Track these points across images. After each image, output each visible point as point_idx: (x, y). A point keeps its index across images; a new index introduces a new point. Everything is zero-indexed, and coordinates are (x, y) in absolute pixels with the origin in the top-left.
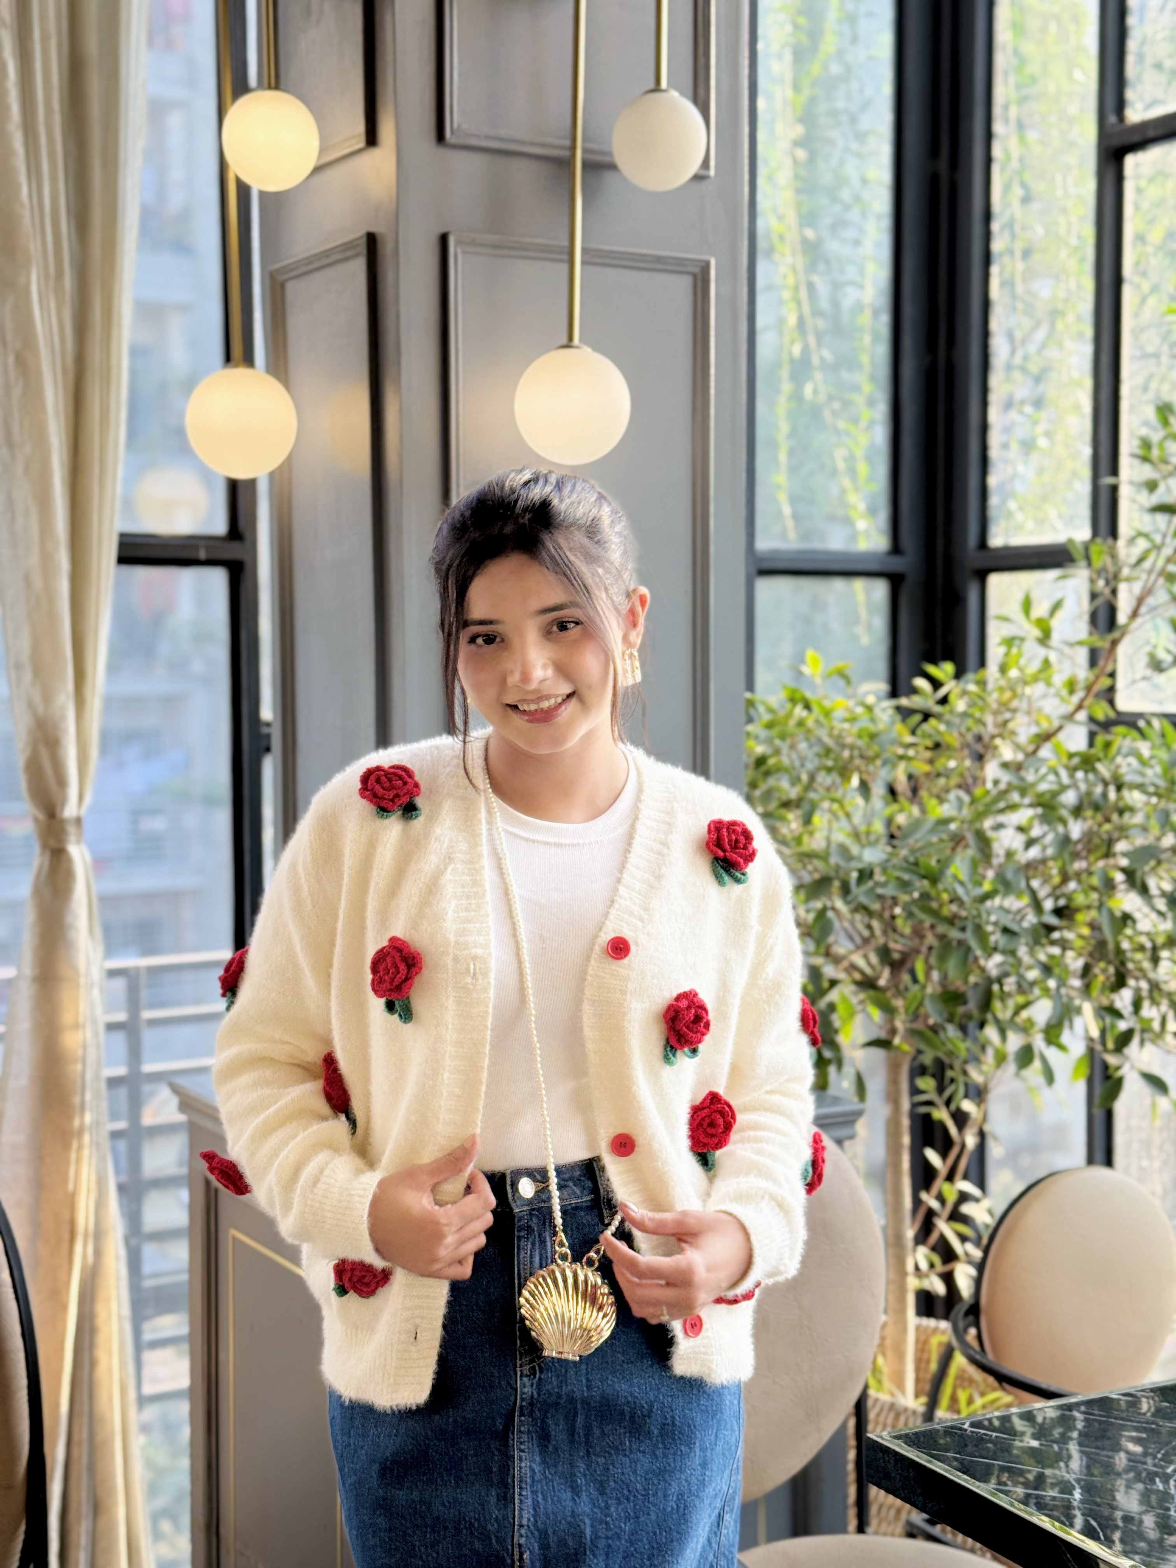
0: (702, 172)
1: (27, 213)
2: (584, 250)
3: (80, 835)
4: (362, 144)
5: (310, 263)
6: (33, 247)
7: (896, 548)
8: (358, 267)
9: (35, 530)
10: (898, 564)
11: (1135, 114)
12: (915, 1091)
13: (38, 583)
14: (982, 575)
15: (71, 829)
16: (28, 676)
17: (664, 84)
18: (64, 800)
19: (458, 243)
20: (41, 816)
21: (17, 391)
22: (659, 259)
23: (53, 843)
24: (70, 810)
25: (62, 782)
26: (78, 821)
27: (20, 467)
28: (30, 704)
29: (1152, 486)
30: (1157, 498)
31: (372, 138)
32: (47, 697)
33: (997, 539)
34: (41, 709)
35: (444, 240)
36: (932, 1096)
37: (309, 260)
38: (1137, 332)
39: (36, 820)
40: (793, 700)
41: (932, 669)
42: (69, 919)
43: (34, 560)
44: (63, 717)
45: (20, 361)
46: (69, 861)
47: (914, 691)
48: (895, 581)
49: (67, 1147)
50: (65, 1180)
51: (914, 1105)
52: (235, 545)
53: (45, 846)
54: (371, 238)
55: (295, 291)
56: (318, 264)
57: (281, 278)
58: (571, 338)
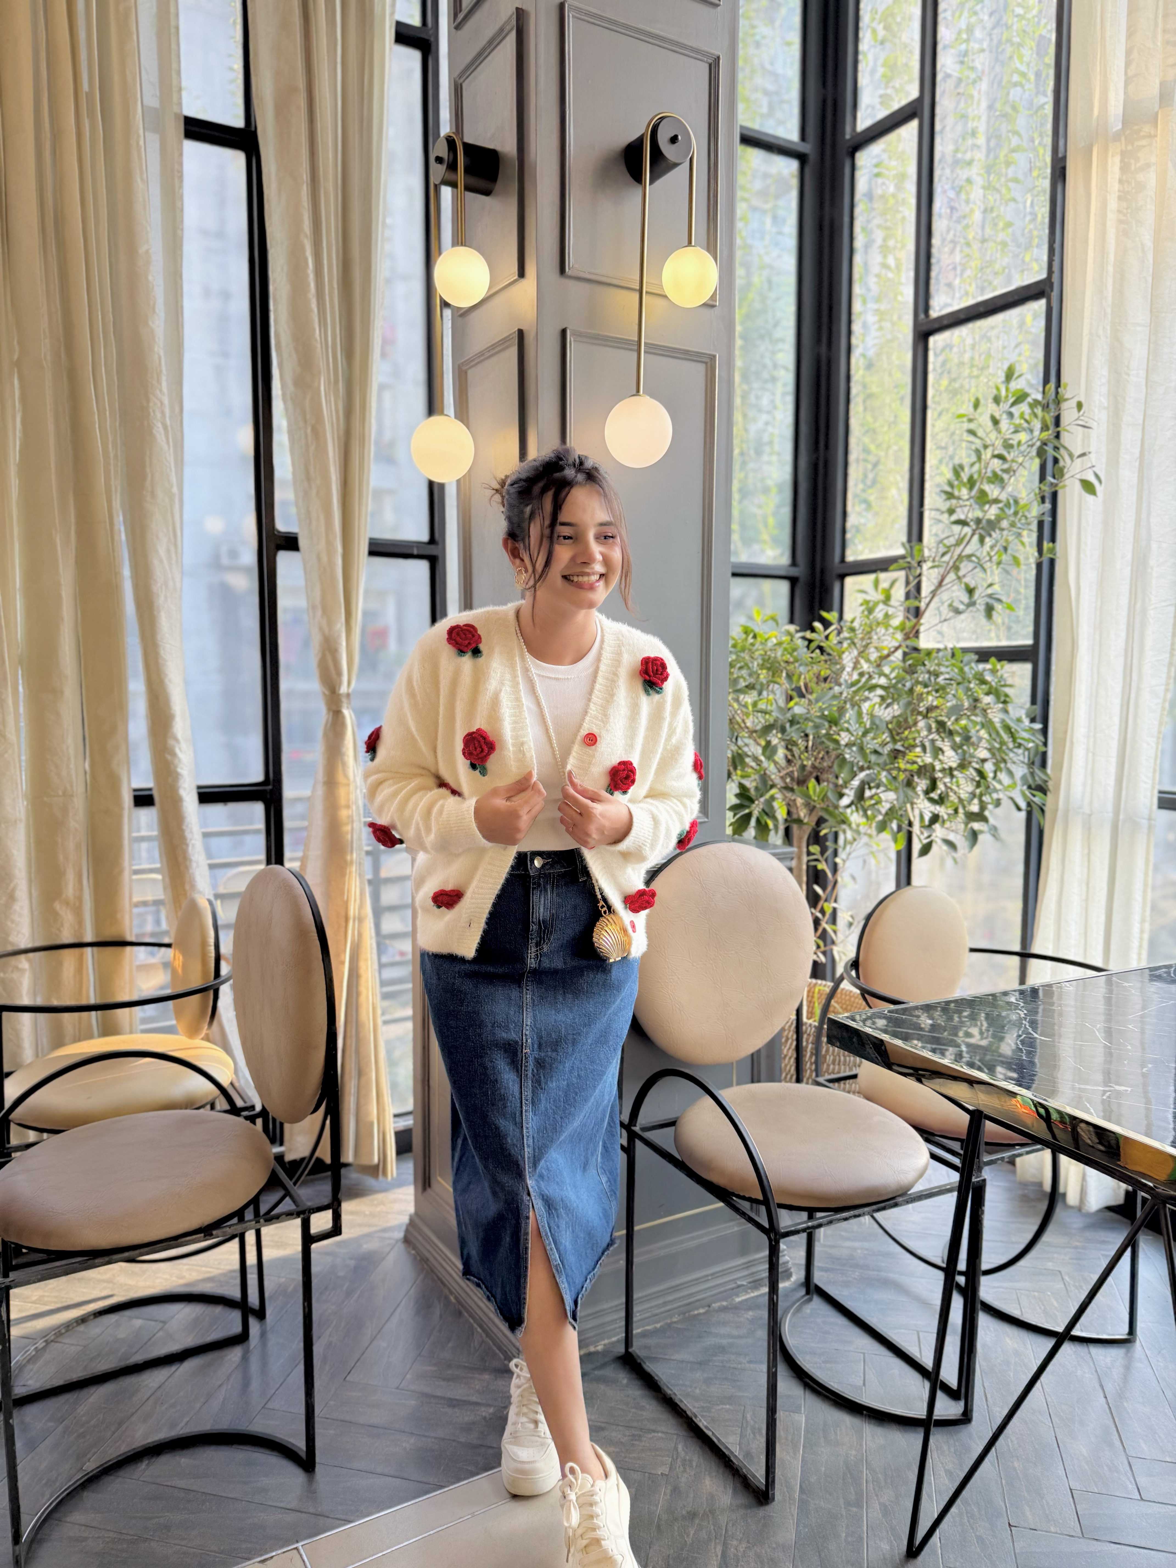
0: (711, 303)
1: (319, 345)
2: (645, 343)
3: (349, 703)
4: (516, 277)
5: (483, 355)
6: (322, 365)
7: (794, 563)
8: (514, 351)
9: (323, 529)
10: (794, 572)
11: (936, 311)
12: (809, 853)
13: (325, 559)
14: (842, 577)
15: (344, 700)
16: (319, 613)
17: (693, 244)
18: (340, 684)
19: (572, 334)
20: (327, 693)
21: (312, 448)
22: (686, 352)
23: (334, 708)
24: (344, 689)
25: (339, 674)
26: (348, 695)
27: (314, 492)
28: (321, 629)
29: (951, 511)
30: (954, 517)
31: (522, 274)
32: (331, 624)
33: (851, 557)
34: (327, 631)
35: (564, 332)
36: (818, 856)
37: (481, 353)
38: (933, 436)
39: (324, 694)
40: (746, 632)
41: (825, 614)
42: (344, 750)
43: (322, 546)
44: (339, 637)
45: (315, 431)
46: (343, 717)
47: (813, 630)
48: (793, 581)
49: (343, 875)
50: (342, 894)
51: (808, 861)
52: (432, 546)
53: (329, 709)
54: (521, 333)
55: (473, 374)
56: (487, 355)
57: (464, 368)
58: (638, 391)
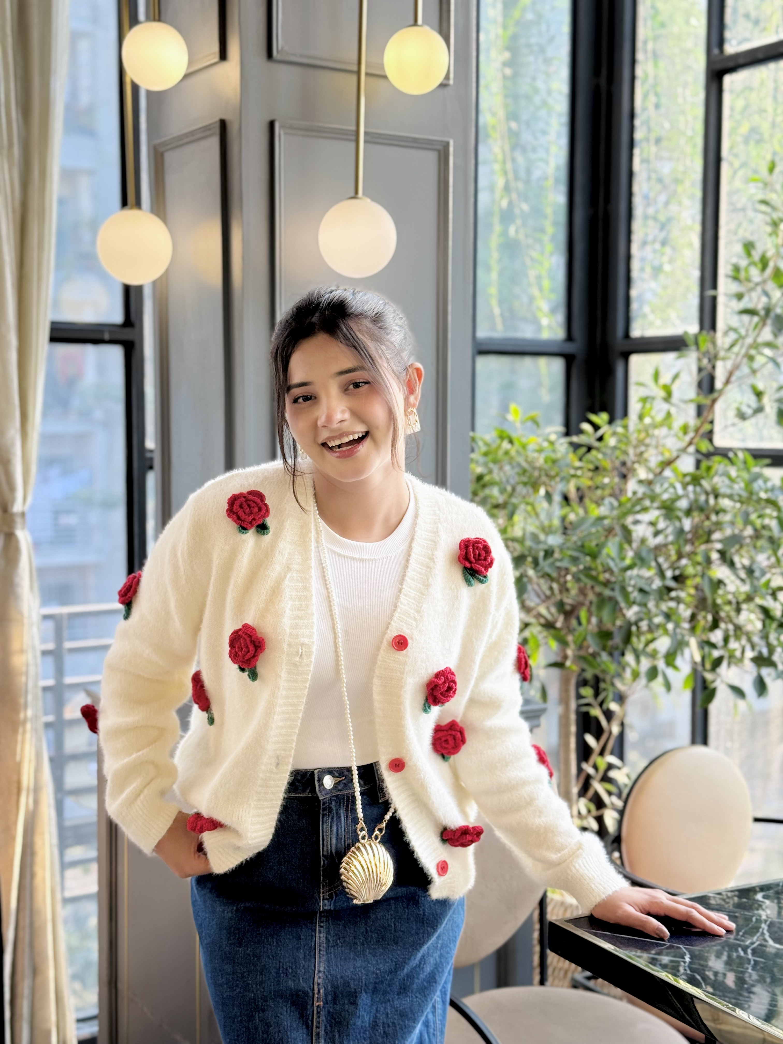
0: (446, 82)
2: (366, 133)
3: (24, 524)
4: (217, 59)
5: (181, 139)
7: (570, 337)
8: (214, 143)
10: (570, 348)
11: (731, 46)
12: (579, 696)
14: (626, 356)
15: (18, 520)
17: (420, 21)
18: (13, 500)
19: (281, 127)
22: (415, 140)
23: (5, 529)
24: (17, 507)
25: (12, 488)
26: (23, 514)
29: (740, 297)
30: (743, 304)
31: (223, 55)
33: (637, 332)
35: (272, 125)
36: (590, 700)
38: (730, 194)
40: (502, 438)
41: (593, 418)
42: (17, 580)
46: (17, 541)
47: (581, 432)
48: (569, 359)
50: (13, 754)
51: (579, 706)
52: (127, 330)
54: (223, 125)
55: (170, 158)
56: (186, 140)
57: (161, 149)
58: (356, 192)
